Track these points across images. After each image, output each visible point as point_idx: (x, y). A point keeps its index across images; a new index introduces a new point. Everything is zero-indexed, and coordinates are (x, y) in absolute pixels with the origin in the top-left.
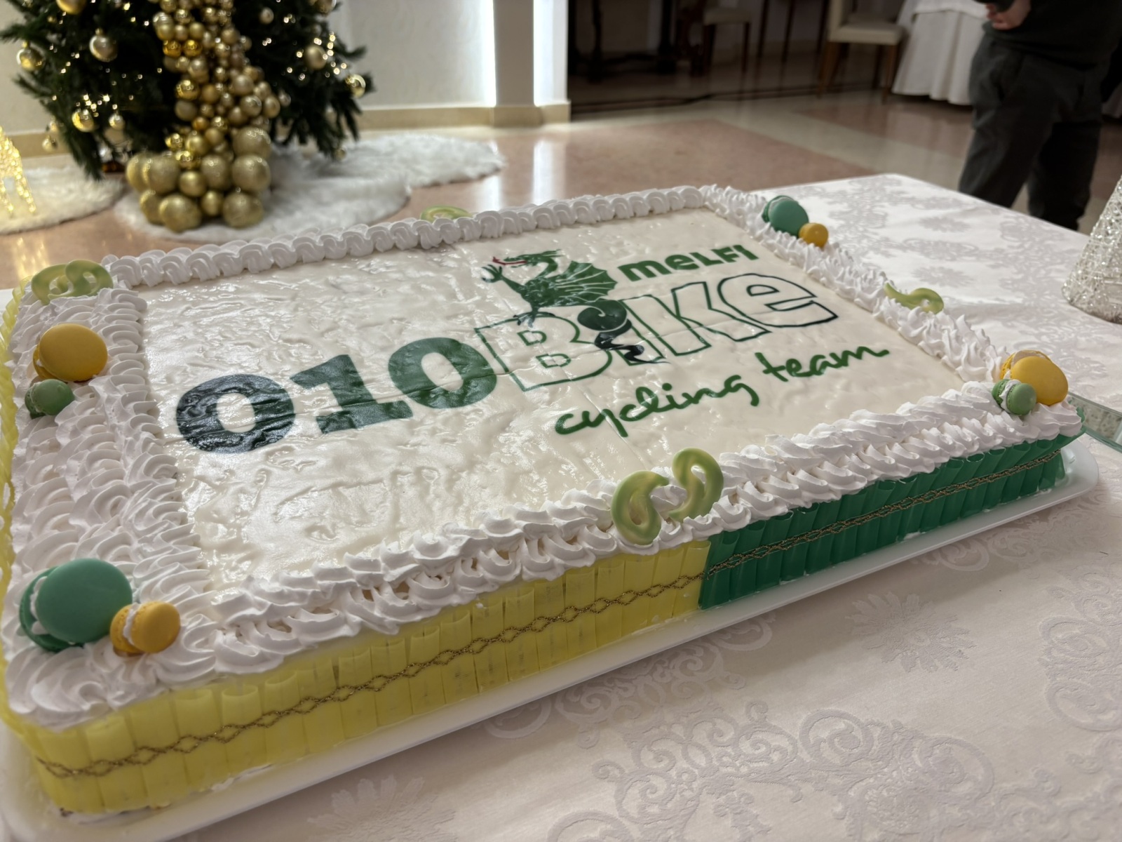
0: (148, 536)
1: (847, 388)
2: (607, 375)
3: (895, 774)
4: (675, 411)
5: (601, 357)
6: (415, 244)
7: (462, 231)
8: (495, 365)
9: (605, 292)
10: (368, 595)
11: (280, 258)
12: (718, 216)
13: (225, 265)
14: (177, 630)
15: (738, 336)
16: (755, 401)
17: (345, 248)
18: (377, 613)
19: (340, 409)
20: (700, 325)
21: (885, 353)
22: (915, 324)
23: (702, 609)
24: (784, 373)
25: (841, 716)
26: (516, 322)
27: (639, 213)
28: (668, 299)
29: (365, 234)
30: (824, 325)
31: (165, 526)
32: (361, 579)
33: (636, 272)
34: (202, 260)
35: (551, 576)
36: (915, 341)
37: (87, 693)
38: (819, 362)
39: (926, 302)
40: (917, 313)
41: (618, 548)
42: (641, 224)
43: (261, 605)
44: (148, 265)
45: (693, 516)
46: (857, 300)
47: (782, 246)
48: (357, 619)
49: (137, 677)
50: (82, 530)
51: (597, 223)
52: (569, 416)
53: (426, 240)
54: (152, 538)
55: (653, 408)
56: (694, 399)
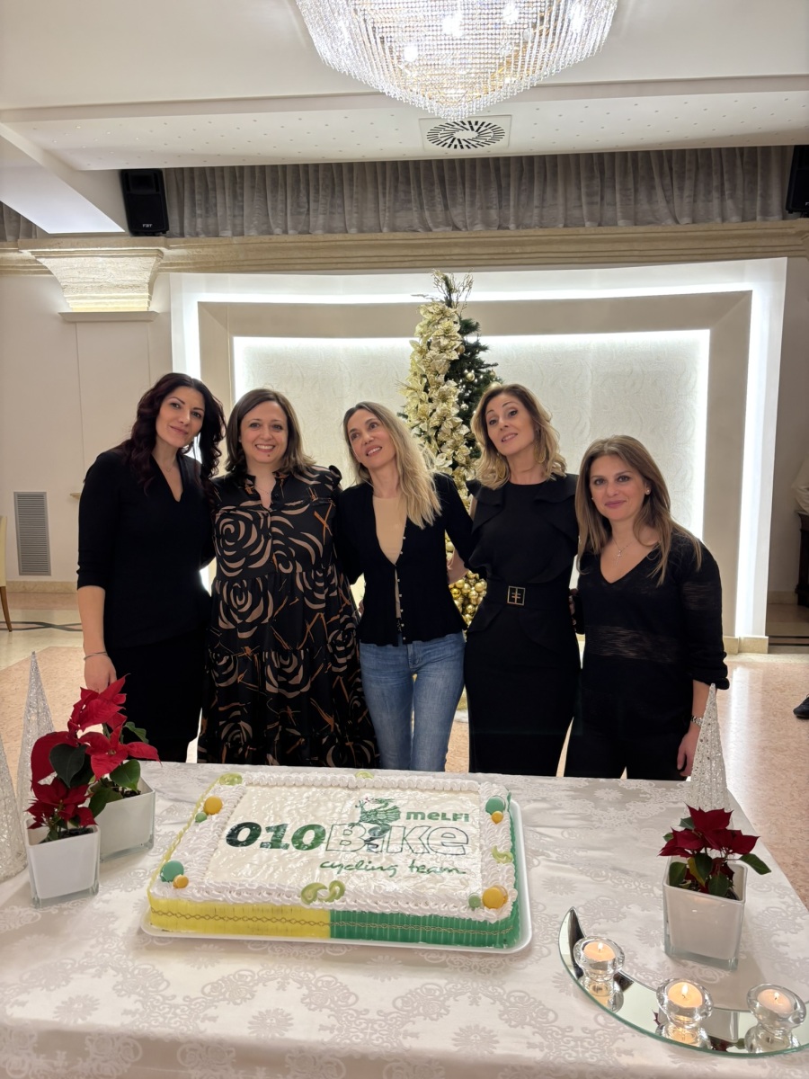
2: (356, 852)
4: (363, 871)
5: (362, 845)
6: (346, 786)
7: (366, 784)
8: (326, 839)
9: (391, 821)
10: (230, 892)
14: (188, 885)
15: (416, 852)
18: (230, 897)
19: (270, 841)
20: (408, 844)
22: (486, 865)
23: (332, 936)
24: (415, 870)
26: (348, 825)
27: (445, 789)
28: (409, 829)
33: (413, 816)
35: (277, 904)
36: (482, 871)
37: (165, 892)
38: (433, 869)
40: (490, 861)
41: (299, 903)
42: (443, 795)
43: (207, 886)
45: (327, 902)
46: (482, 850)
48: (225, 897)
49: (174, 893)
52: (328, 862)
53: (351, 785)
55: (357, 867)
56: (373, 869)
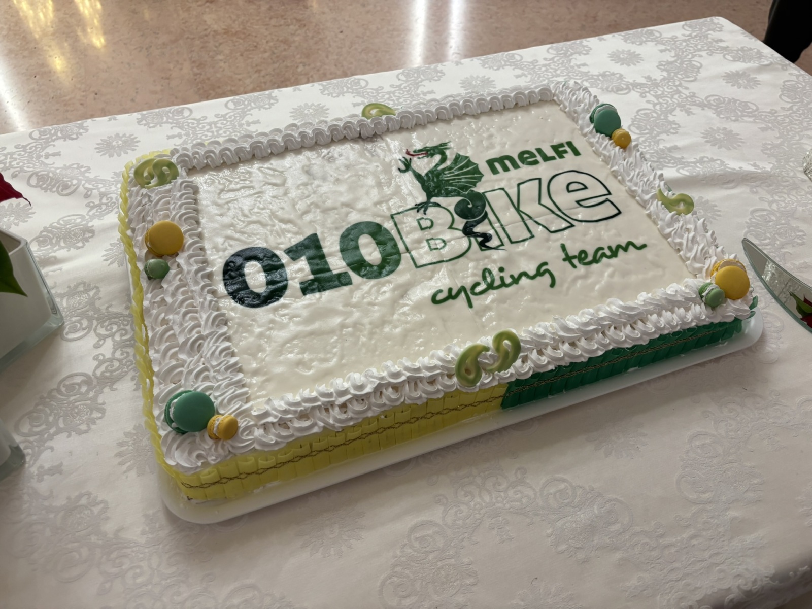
0: (217, 368)
1: (611, 276)
2: (467, 257)
3: (582, 516)
4: (504, 289)
5: (465, 242)
6: (358, 135)
7: (388, 125)
8: (401, 247)
9: (475, 184)
10: (327, 410)
11: (274, 149)
12: (561, 109)
13: (242, 155)
14: (237, 428)
15: (553, 229)
16: (553, 285)
17: (314, 141)
18: (331, 421)
19: (311, 277)
20: (530, 218)
21: (644, 246)
22: (670, 225)
23: (503, 409)
24: (575, 261)
25: (564, 481)
26: (416, 210)
27: (507, 107)
28: (513, 192)
29: (326, 130)
30: (611, 220)
31: (225, 362)
32: (324, 403)
33: (497, 165)
34: (227, 152)
36: (666, 237)
37: (199, 457)
38: (600, 252)
39: (682, 206)
40: (672, 217)
41: (457, 388)
42: (508, 116)
43: (275, 417)
44: (197, 156)
45: (499, 372)
46: (637, 198)
47: (598, 145)
48: (321, 424)
49: (220, 449)
50: (185, 361)
51: (476, 116)
52: (441, 291)
53: (365, 133)
54: (219, 370)
55: (491, 286)
56: (516, 280)
